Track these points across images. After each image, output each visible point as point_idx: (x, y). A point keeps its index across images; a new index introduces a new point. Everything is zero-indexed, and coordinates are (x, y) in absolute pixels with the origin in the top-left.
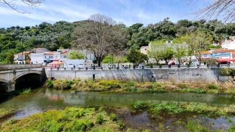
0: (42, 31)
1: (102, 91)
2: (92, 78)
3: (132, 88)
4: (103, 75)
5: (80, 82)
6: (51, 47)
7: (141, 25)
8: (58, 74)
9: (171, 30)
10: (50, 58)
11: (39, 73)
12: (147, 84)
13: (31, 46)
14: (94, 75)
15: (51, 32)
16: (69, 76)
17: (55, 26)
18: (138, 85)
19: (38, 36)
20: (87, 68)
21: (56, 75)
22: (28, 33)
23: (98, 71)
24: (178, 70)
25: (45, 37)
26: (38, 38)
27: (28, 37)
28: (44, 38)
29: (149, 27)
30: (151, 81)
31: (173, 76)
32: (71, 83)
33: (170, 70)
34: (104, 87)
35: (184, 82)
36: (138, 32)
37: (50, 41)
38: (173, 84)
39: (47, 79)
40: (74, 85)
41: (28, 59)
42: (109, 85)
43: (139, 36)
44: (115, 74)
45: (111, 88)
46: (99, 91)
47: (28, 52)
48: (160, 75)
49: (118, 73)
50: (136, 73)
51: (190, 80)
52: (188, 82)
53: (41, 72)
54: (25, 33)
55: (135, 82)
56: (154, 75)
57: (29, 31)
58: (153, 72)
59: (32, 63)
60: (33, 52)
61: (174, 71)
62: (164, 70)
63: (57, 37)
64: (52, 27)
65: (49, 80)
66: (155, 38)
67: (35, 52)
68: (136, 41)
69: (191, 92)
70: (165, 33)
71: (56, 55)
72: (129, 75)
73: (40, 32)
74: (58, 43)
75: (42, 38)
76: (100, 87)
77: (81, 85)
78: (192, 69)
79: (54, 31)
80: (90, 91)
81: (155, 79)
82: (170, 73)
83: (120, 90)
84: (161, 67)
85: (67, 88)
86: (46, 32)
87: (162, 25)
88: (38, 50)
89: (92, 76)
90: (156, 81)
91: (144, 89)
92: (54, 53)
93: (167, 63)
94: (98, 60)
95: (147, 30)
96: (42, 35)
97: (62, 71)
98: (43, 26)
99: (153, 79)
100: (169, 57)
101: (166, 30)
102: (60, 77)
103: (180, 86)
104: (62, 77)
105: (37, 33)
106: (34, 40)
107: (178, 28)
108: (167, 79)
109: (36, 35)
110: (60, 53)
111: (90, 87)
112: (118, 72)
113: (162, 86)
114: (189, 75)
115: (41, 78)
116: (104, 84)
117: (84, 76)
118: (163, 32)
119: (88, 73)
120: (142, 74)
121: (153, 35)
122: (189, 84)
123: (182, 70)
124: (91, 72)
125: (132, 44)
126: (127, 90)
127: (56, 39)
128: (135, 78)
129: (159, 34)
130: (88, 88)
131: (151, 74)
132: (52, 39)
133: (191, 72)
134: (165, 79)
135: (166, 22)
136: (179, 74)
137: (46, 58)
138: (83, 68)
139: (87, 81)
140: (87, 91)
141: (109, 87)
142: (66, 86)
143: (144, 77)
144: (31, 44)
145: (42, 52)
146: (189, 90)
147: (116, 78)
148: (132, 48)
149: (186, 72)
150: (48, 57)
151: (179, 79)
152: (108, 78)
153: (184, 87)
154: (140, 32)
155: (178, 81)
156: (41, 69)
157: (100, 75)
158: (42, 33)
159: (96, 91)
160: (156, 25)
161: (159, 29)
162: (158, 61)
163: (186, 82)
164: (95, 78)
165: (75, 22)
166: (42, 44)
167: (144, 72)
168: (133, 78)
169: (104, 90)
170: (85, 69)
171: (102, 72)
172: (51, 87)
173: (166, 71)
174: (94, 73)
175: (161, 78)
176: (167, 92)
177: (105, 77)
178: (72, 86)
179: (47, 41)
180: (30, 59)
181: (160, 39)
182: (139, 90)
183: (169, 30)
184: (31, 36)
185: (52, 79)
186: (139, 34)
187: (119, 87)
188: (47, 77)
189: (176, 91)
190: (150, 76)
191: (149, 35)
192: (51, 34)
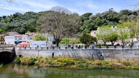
0: (15, 19)
1: (59, 67)
2: (52, 56)
3: (84, 64)
4: (61, 53)
5: (42, 59)
6: (20, 31)
7: (91, 14)
8: (25, 52)
9: (115, 18)
10: (19, 39)
11: (10, 51)
12: (97, 61)
13: (6, 31)
14: (53, 54)
15: (21, 19)
16: (33, 54)
17: (25, 15)
18: (89, 62)
19: (11, 23)
20: (48, 48)
21: (24, 53)
22: (5, 21)
23: (57, 50)
24: (123, 50)
25: (17, 23)
26: (12, 24)
27: (5, 24)
28: (16, 25)
29: (97, 15)
30: (100, 59)
31: (118, 55)
32: (35, 60)
33: (116, 50)
34: (61, 63)
35: (128, 60)
36: (89, 19)
37: (20, 26)
38: (119, 62)
39: (16, 56)
40: (37, 61)
41: (3, 40)
42: (65, 62)
43: (90, 23)
44: (70, 53)
45: (67, 64)
46: (57, 67)
47: (3, 35)
48: (107, 54)
49: (72, 52)
50: (87, 53)
51: (133, 59)
53: (11, 51)
54: (2, 21)
55: (86, 60)
56: (103, 54)
57: (6, 19)
58: (102, 52)
59: (6, 43)
60: (7, 35)
61: (119, 50)
62: (111, 50)
63: (26, 23)
64: (22, 16)
65: (18, 57)
66: (103, 24)
67: (9, 35)
68: (87, 26)
69: (135, 69)
70: (110, 20)
71: (24, 38)
72: (82, 53)
73: (13, 20)
74: (26, 28)
75: (14, 24)
76: (58, 64)
77: (42, 62)
78: (135, 50)
79: (24, 19)
80: (50, 67)
81: (103, 57)
82: (116, 53)
83: (75, 66)
84: (108, 47)
85: (32, 64)
86: (18, 20)
87: (107, 14)
88: (11, 33)
89: (52, 54)
90: (105, 59)
91: (94, 66)
92: (23, 36)
93: (113, 44)
94: (57, 42)
95: (96, 18)
96: (15, 22)
97: (28, 50)
98: (16, 16)
99: (101, 57)
100: (114, 39)
101: (111, 17)
102: (26, 55)
103: (125, 64)
104: (27, 55)
105: (11, 20)
106: (8, 26)
107: (121, 16)
108: (114, 57)
109: (10, 22)
110: (27, 36)
111: (50, 63)
112: (73, 51)
113: (110, 64)
114: (132, 55)
115: (12, 55)
116: (61, 61)
117: (45, 54)
118: (108, 20)
119: (49, 51)
120: (92, 53)
121: (101, 22)
122: (133, 62)
123: (126, 50)
124: (50, 51)
125: (84, 29)
126: (80, 66)
127: (25, 25)
128: (87, 56)
129: (105, 21)
130: (48, 64)
131: (100, 53)
132: (22, 25)
133: (133, 52)
134: (112, 57)
135: (110, 11)
136: (123, 54)
137: (16, 39)
138: (45, 48)
139: (48, 58)
140: (47, 66)
141: (65, 63)
142: (30, 63)
143: (94, 56)
144: (6, 28)
145: (14, 35)
146: (133, 67)
147: (71, 56)
148: (84, 32)
149: (129, 52)
150: (18, 39)
151: (124, 58)
152: (65, 56)
153: (129, 64)
154: (90, 20)
155: (123, 59)
156: (12, 48)
157: (58, 53)
158: (15, 20)
159: (55, 67)
160: (103, 14)
161: (105, 17)
162: (105, 43)
163: (130, 60)
164: (54, 56)
165: (40, 12)
166: (14, 29)
167: (94, 51)
168: (85, 56)
169: (61, 66)
170: (46, 49)
171: (59, 51)
172: (19, 63)
173: (112, 50)
174: (53, 52)
175: (108, 57)
176: (113, 69)
177: (62, 56)
178: (35, 63)
179: (18, 27)
180: (4, 41)
181: (107, 25)
182: (90, 66)
183: (113, 18)
184: (6, 23)
185: (20, 56)
186: (89, 20)
187: (73, 64)
188: (17, 54)
189: (122, 68)
190: (99, 55)
191: (98, 21)
192: (21, 21)
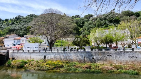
0: (17, 22)
1: (46, 70)
2: (44, 58)
3: (73, 68)
4: (52, 56)
5: (32, 62)
6: (21, 34)
7: (92, 16)
8: (18, 55)
9: (115, 19)
11: (4, 54)
12: (88, 64)
13: (7, 33)
14: (45, 56)
15: (22, 22)
16: (25, 57)
17: (27, 18)
19: (13, 25)
20: (40, 51)
21: (16, 56)
23: (49, 53)
24: (115, 53)
25: (18, 26)
26: (12, 27)
27: (6, 26)
28: (17, 27)
29: (97, 17)
30: (92, 62)
31: (111, 58)
32: (26, 63)
33: (108, 53)
34: (49, 66)
35: (121, 63)
37: (21, 29)
38: (111, 65)
39: (9, 59)
40: (27, 64)
41: (2, 43)
43: (90, 24)
44: (62, 56)
45: (55, 67)
46: (44, 70)
47: (3, 38)
48: (100, 57)
49: (64, 55)
50: (79, 56)
51: (127, 62)
52: (125, 63)
54: (4, 24)
55: (76, 63)
56: (95, 57)
57: (7, 22)
58: (94, 55)
59: (5, 46)
60: (6, 38)
61: (111, 53)
62: (103, 52)
63: (26, 26)
64: (24, 19)
65: (11, 60)
66: (103, 25)
67: (8, 38)
68: (86, 28)
69: (124, 73)
70: (111, 22)
72: (74, 56)
73: (15, 23)
74: (26, 30)
75: (15, 27)
76: (46, 67)
77: (32, 65)
78: (128, 52)
79: (25, 22)
80: (38, 70)
81: (95, 60)
82: (108, 56)
83: (62, 69)
84: (100, 50)
85: (21, 67)
86: (20, 22)
87: (108, 16)
88: (10, 36)
90: (97, 62)
92: (22, 38)
95: (96, 19)
96: (16, 25)
97: (21, 52)
98: (18, 19)
99: (93, 60)
101: (111, 19)
102: (19, 58)
103: (117, 68)
105: (13, 23)
106: (9, 29)
107: (122, 17)
108: (106, 60)
109: (12, 25)
110: (25, 38)
111: (38, 66)
112: (65, 53)
113: (100, 67)
114: (126, 58)
115: (5, 58)
116: (50, 64)
117: (38, 57)
118: (109, 21)
119: (41, 54)
120: (84, 56)
121: (101, 23)
122: (126, 65)
123: (119, 52)
125: (84, 31)
126: (68, 70)
127: (26, 28)
128: (78, 59)
129: (106, 22)
130: (36, 68)
131: (92, 55)
132: (22, 27)
133: (127, 55)
134: (104, 60)
136: (116, 57)
137: (15, 42)
138: (37, 51)
139: (39, 61)
141: (54, 66)
143: (86, 58)
144: (7, 31)
145: (14, 38)
146: (123, 71)
147: (63, 59)
148: (83, 34)
149: (122, 54)
151: (116, 61)
152: (56, 59)
153: (121, 68)
154: (91, 21)
155: (116, 63)
156: (6, 51)
157: (50, 56)
158: (17, 23)
159: (42, 70)
160: (103, 15)
161: (105, 18)
163: (122, 63)
164: (46, 59)
165: (41, 15)
166: (15, 32)
167: (86, 54)
168: (76, 59)
169: (48, 70)
171: (51, 54)
172: (9, 66)
173: (104, 53)
174: (45, 54)
175: (101, 60)
176: (102, 73)
177: (53, 59)
178: (25, 66)
179: (18, 29)
180: (4, 43)
181: (107, 26)
183: (114, 19)
184: (8, 25)
185: (13, 59)
186: (89, 22)
187: (62, 67)
188: (10, 57)
189: (111, 72)
190: (91, 58)
191: (98, 23)
192: (22, 24)
